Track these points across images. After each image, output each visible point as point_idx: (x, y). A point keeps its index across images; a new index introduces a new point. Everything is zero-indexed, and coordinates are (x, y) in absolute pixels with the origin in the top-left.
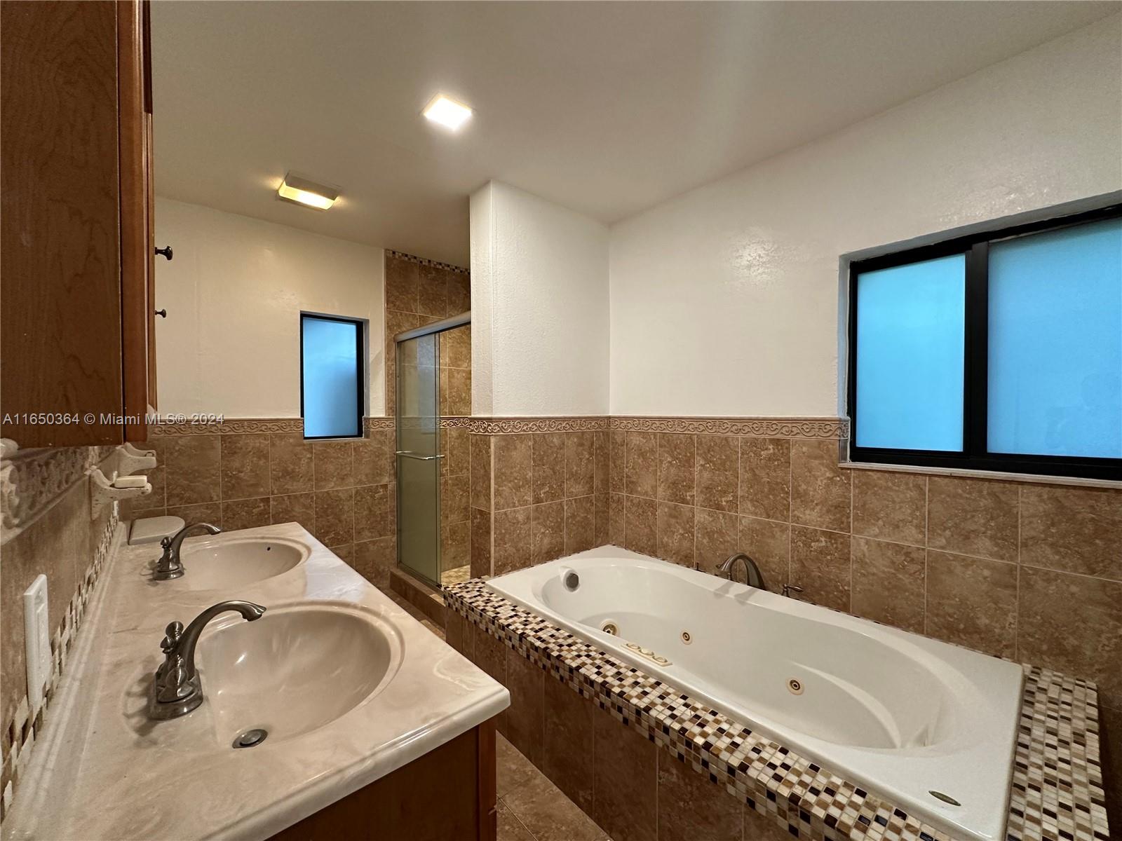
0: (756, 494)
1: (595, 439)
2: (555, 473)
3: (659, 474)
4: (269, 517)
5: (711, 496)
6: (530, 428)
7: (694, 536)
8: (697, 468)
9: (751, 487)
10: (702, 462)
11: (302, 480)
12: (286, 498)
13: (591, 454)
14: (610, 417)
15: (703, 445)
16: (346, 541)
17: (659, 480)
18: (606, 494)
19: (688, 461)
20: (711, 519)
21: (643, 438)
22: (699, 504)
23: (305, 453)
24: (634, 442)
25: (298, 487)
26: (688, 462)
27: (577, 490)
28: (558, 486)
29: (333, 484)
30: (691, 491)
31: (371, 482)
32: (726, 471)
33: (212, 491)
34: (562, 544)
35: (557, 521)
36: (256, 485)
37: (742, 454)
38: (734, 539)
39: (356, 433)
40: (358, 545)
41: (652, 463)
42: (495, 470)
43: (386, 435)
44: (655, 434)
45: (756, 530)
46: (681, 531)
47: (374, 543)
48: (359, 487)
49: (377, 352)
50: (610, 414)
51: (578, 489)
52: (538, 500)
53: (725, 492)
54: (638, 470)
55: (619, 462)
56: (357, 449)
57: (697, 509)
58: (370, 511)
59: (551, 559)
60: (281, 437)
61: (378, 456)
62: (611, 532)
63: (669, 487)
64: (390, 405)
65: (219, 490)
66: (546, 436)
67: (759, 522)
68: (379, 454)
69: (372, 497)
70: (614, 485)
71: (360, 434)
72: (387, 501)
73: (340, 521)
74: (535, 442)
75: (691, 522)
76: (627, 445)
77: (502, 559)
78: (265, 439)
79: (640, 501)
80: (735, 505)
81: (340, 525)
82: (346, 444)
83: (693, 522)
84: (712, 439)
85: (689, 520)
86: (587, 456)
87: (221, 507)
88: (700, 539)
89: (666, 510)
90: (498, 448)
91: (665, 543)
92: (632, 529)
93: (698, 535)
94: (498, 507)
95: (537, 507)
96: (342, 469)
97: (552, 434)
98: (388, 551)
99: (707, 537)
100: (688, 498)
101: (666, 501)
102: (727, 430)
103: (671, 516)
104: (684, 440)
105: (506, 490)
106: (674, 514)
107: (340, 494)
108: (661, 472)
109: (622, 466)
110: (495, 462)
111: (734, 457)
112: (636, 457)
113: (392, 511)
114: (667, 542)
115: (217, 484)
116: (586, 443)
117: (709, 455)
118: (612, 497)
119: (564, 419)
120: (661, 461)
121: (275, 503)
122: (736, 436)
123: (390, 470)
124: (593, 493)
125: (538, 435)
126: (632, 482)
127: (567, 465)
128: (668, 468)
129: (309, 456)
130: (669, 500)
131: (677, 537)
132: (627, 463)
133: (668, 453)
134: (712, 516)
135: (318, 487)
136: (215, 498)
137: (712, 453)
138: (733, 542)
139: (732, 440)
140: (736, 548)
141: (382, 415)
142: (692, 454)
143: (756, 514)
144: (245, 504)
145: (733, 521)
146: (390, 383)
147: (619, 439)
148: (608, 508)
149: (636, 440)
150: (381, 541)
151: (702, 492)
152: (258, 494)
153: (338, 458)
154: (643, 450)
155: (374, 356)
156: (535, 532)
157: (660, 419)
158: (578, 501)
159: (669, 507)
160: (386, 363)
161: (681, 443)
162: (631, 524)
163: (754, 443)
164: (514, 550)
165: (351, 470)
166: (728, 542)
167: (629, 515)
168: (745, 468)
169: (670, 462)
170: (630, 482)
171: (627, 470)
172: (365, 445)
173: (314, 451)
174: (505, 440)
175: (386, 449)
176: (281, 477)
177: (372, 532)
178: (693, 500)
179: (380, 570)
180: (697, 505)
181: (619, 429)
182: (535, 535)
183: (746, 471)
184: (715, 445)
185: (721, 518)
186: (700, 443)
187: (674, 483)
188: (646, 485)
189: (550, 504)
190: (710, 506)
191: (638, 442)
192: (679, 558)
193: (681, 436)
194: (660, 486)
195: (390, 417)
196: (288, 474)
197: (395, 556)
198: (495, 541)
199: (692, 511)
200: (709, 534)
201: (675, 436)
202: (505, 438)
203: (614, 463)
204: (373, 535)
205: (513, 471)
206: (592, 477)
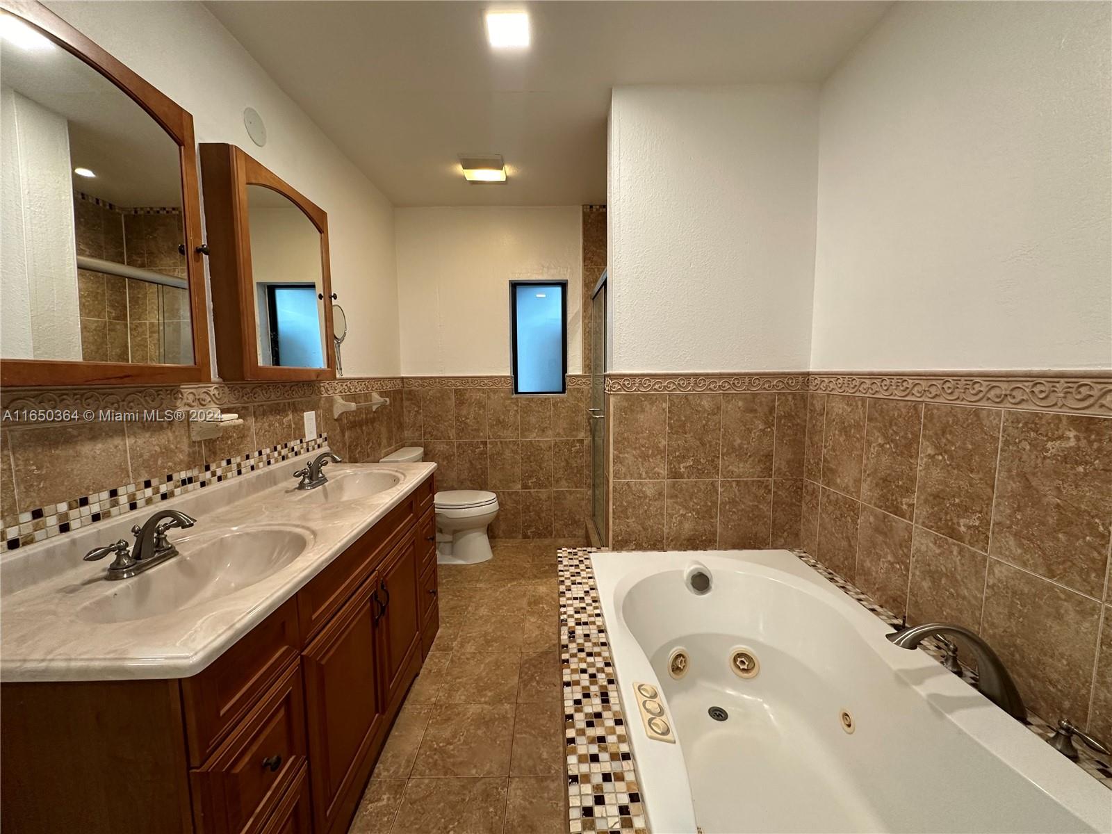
0: (1028, 525)
1: (777, 404)
2: (703, 444)
3: (864, 462)
4: (487, 457)
5: (941, 510)
6: (664, 386)
7: (908, 570)
8: (922, 459)
9: (1019, 510)
10: (930, 451)
11: (510, 428)
12: (499, 443)
13: (769, 424)
14: (808, 374)
15: (935, 421)
16: (546, 487)
17: (865, 471)
18: (796, 481)
19: (908, 446)
20: (938, 551)
21: (848, 405)
22: (921, 521)
23: (512, 405)
24: (836, 410)
25: (509, 435)
26: (908, 449)
27: (741, 470)
28: (708, 461)
29: (535, 434)
30: (909, 497)
31: (567, 436)
32: (972, 472)
33: (449, 431)
34: (714, 534)
35: (706, 505)
36: (477, 430)
37: (1006, 443)
38: (975, 597)
39: (561, 390)
40: (557, 492)
41: (857, 444)
42: (614, 434)
43: (582, 392)
44: (863, 400)
45: (1022, 594)
46: (890, 558)
47: (571, 493)
48: (557, 439)
49: (575, 312)
50: (811, 370)
51: (743, 469)
52: (675, 474)
53: (965, 510)
54: (838, 453)
55: (816, 439)
56: (556, 404)
57: (917, 528)
58: (568, 463)
59: (695, 548)
60: (495, 392)
61: (574, 412)
62: (802, 534)
63: (877, 485)
64: (587, 363)
65: (454, 431)
66: (691, 397)
67: (1030, 581)
68: (576, 410)
69: (570, 450)
70: (809, 469)
71: (563, 392)
72: (583, 455)
73: (541, 469)
74: (672, 404)
75: (906, 547)
76: (827, 414)
77: (623, 533)
78: (483, 393)
79: (838, 499)
80: (982, 537)
81: (541, 471)
82: (546, 399)
83: (909, 548)
84: (951, 412)
85: (904, 544)
86: (761, 427)
87: (455, 444)
88: (918, 579)
89: (872, 519)
90: (621, 409)
91: (866, 569)
92: (825, 536)
93: (915, 573)
94: (618, 476)
95: (674, 484)
96: (542, 422)
97: (700, 396)
98: (584, 503)
99: (928, 578)
100: (905, 507)
101: (872, 506)
102: (981, 395)
103: (877, 530)
104: (904, 411)
105: (629, 457)
106: (883, 528)
107: (541, 444)
108: (868, 458)
109: (819, 445)
110: (614, 425)
111: (989, 447)
112: (837, 432)
113: (588, 466)
114: (869, 569)
115: (452, 427)
116: (759, 410)
117: (944, 441)
118: (806, 486)
119: (721, 376)
120: (869, 443)
121: (491, 446)
122: (995, 408)
123: (586, 426)
124: (770, 476)
125: (678, 395)
126: (831, 470)
127: (724, 435)
128: (878, 454)
129: (515, 408)
130: (875, 505)
131: (883, 565)
132: (826, 441)
133: (879, 430)
134: (940, 546)
135: (523, 436)
136: (452, 437)
137: (949, 437)
138: (973, 602)
139: (988, 416)
140: (977, 615)
141: (580, 373)
142: (916, 436)
143: (1025, 564)
144: (471, 444)
145: (978, 565)
146: (586, 342)
147: (818, 407)
148: (800, 501)
149: (839, 408)
150: (577, 492)
151: (926, 501)
152: (479, 437)
153: (539, 412)
154: (846, 424)
155: (573, 315)
156: (670, 511)
157: (872, 375)
158: (742, 484)
159: (876, 516)
160: (583, 321)
161: (900, 416)
162: (825, 529)
163: (1032, 423)
164: (640, 527)
165: (550, 424)
166: (964, 598)
167: (824, 516)
168: (1009, 470)
169: (881, 446)
170: (828, 469)
171: (825, 450)
172: (562, 401)
173: (519, 404)
174: (627, 400)
175: (582, 405)
176: (496, 425)
177: (569, 483)
178: (912, 513)
179: (576, 519)
180: (916, 522)
181: (819, 391)
182: (671, 516)
183: (1010, 477)
184: (956, 422)
185: (955, 553)
186: (929, 417)
187: (885, 480)
188: (846, 478)
189: (696, 482)
190: (939, 529)
191: (841, 411)
192: (884, 598)
193: (902, 404)
194: (865, 481)
195: (587, 374)
196: (500, 423)
197: (590, 509)
198: (614, 513)
199: (909, 529)
200: (934, 576)
201: (892, 404)
202: (628, 398)
203: (811, 438)
204: (570, 485)
205: (638, 437)
206: (769, 456)
